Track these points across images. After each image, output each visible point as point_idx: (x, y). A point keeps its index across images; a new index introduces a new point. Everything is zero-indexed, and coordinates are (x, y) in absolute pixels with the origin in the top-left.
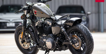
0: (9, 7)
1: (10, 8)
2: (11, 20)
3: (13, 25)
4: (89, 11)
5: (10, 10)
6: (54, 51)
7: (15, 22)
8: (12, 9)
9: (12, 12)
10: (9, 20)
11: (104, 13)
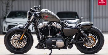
1: (18, 14)
4: (82, 17)
6: (59, 49)
8: (19, 15)
10: (17, 24)
11: (94, 18)
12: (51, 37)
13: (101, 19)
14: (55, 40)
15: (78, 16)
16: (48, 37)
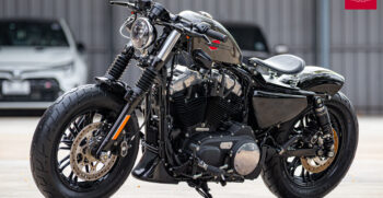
0: (12, 27)
1: (16, 31)
2: (17, 73)
3: (25, 88)
4: (281, 44)
5: (16, 37)
7: (29, 80)
8: (21, 34)
9: (23, 43)
10: (11, 73)
11: (331, 51)
12: (207, 129)
13: (361, 57)
14: (231, 144)
15: (263, 40)
16: (198, 129)
